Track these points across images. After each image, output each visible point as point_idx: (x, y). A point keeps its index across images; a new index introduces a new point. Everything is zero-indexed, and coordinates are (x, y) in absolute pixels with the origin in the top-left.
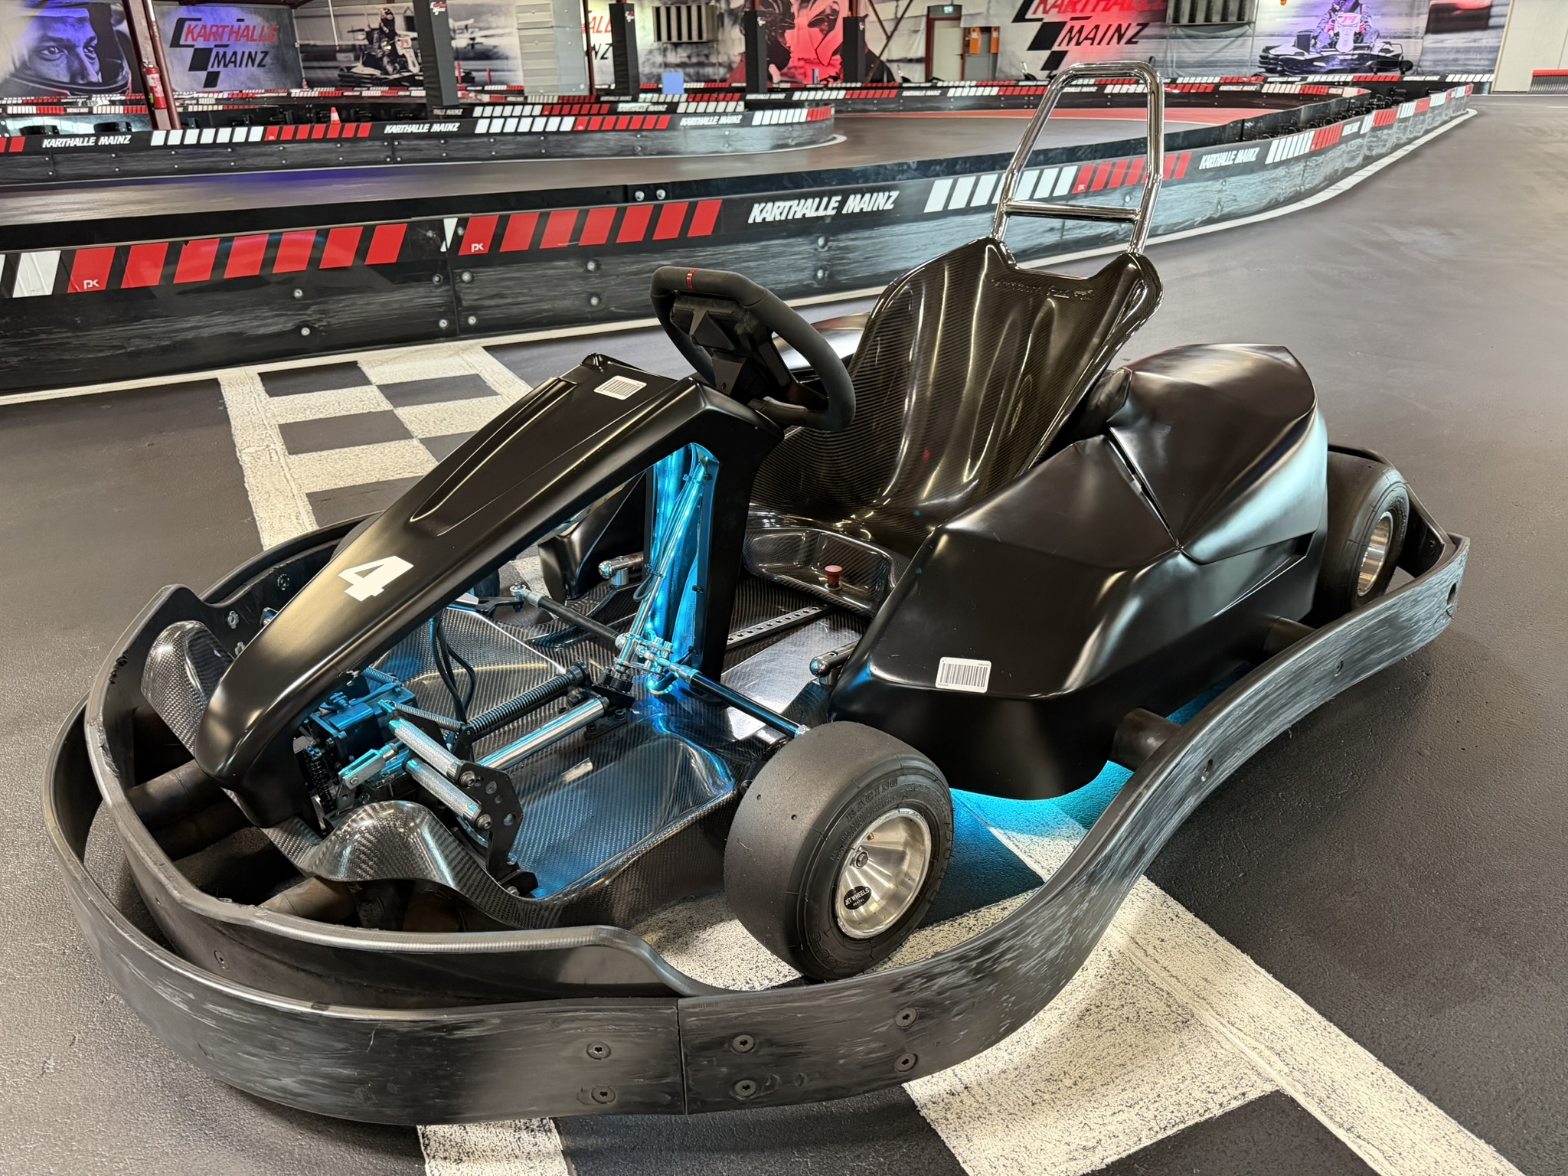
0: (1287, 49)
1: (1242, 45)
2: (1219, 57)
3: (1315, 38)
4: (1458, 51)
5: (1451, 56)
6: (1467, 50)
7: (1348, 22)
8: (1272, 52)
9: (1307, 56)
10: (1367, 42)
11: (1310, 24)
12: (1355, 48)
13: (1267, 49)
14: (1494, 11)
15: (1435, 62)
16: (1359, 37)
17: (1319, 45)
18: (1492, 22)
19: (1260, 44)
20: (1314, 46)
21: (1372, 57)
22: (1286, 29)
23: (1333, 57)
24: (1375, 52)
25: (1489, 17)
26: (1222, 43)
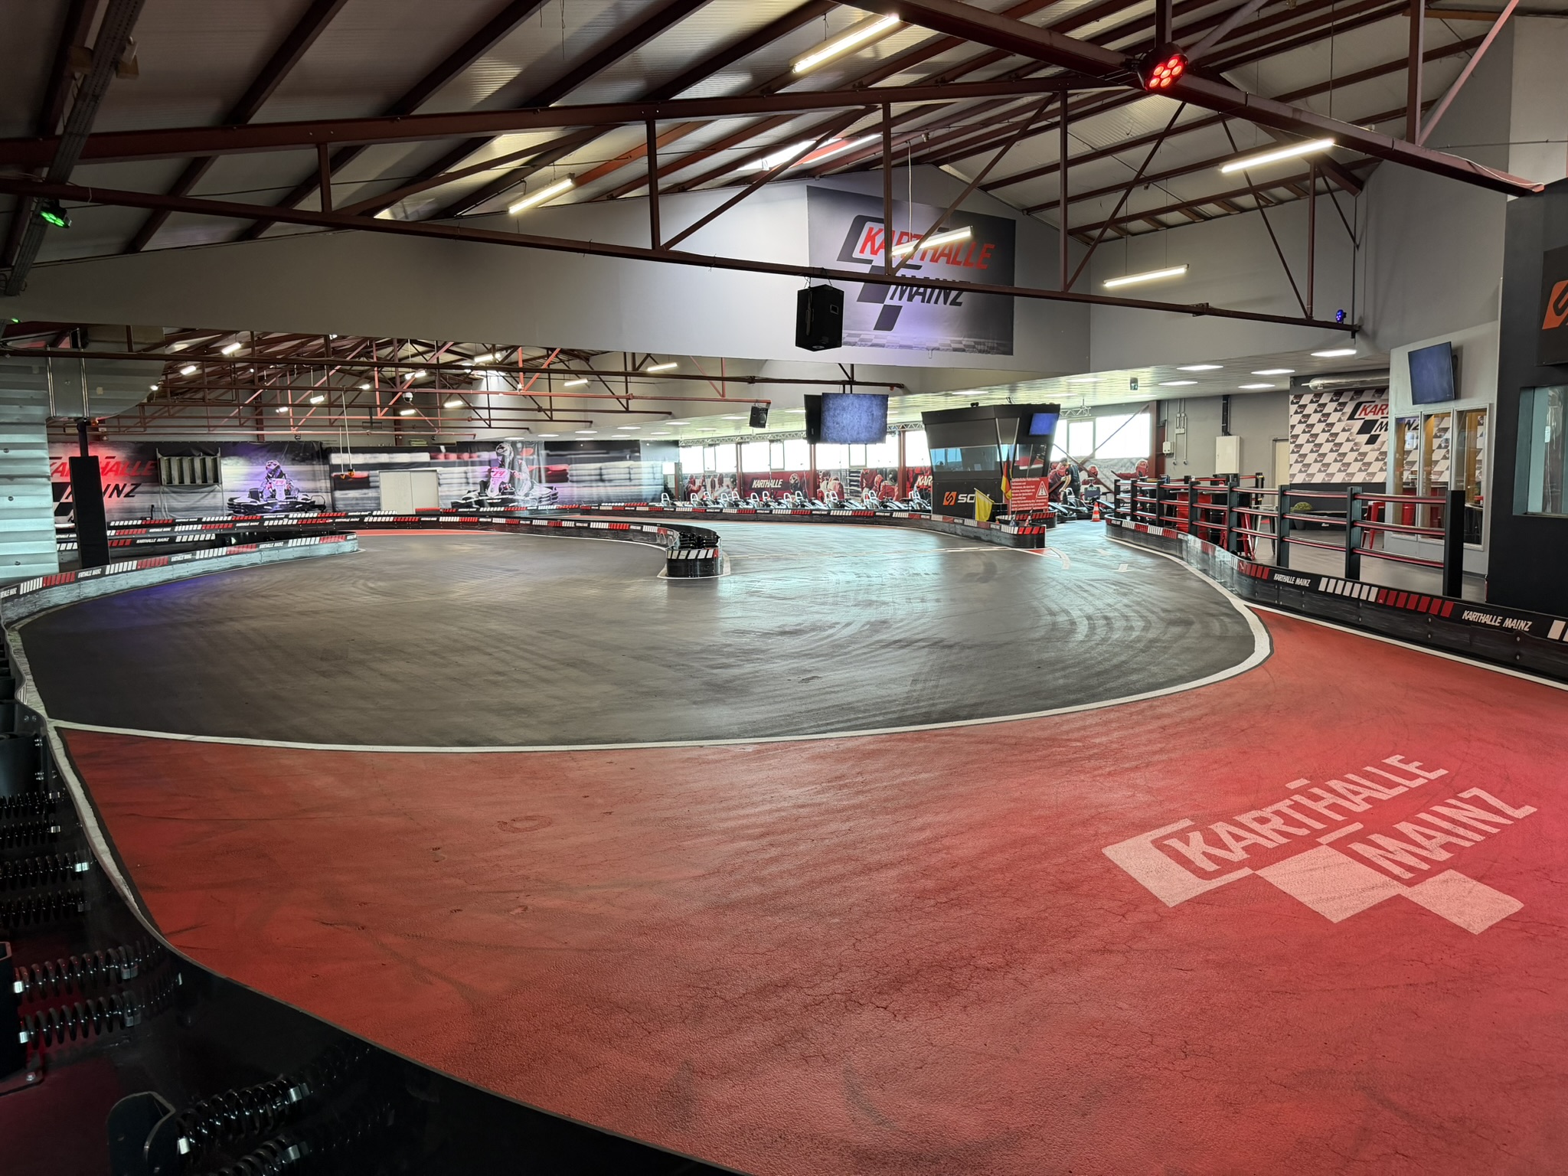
0: (245, 499)
1: (214, 497)
2: (198, 504)
3: (262, 492)
4: (357, 499)
5: (354, 502)
6: (362, 499)
7: (279, 484)
8: (235, 501)
9: (259, 503)
10: (293, 494)
11: (257, 485)
12: (287, 498)
13: (231, 500)
14: (371, 479)
15: (345, 505)
16: (288, 492)
17: (264, 497)
18: (372, 484)
19: (227, 496)
20: (262, 497)
21: (300, 503)
22: (243, 488)
23: (275, 504)
24: (299, 500)
25: (369, 482)
26: (198, 497)
